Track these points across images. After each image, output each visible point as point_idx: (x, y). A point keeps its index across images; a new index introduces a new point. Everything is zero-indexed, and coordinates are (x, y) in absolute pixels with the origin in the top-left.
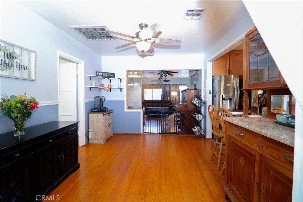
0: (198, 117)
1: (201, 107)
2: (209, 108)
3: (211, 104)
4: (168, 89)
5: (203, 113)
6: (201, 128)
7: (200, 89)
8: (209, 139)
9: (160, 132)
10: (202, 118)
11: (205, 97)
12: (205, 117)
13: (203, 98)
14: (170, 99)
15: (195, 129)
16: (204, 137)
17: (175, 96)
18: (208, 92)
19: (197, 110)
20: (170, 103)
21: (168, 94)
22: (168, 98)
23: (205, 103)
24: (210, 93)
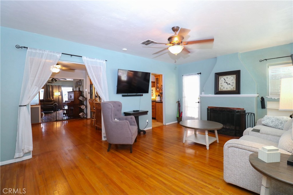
0: (83, 107)
1: (84, 101)
2: (89, 100)
3: (90, 98)
4: (51, 90)
5: (85, 104)
6: (84, 113)
7: (83, 91)
8: (89, 119)
9: (56, 120)
10: (85, 107)
11: (86, 95)
12: (86, 107)
13: (85, 96)
14: (53, 98)
15: (81, 114)
16: (86, 118)
17: (58, 96)
18: (88, 93)
19: (81, 103)
20: (53, 102)
21: (51, 94)
22: (51, 98)
23: (86, 99)
24: (89, 93)
